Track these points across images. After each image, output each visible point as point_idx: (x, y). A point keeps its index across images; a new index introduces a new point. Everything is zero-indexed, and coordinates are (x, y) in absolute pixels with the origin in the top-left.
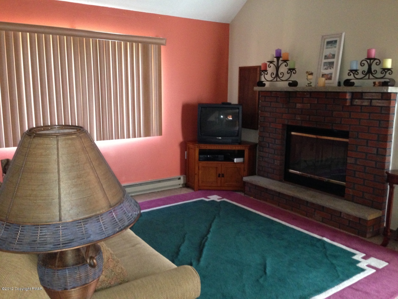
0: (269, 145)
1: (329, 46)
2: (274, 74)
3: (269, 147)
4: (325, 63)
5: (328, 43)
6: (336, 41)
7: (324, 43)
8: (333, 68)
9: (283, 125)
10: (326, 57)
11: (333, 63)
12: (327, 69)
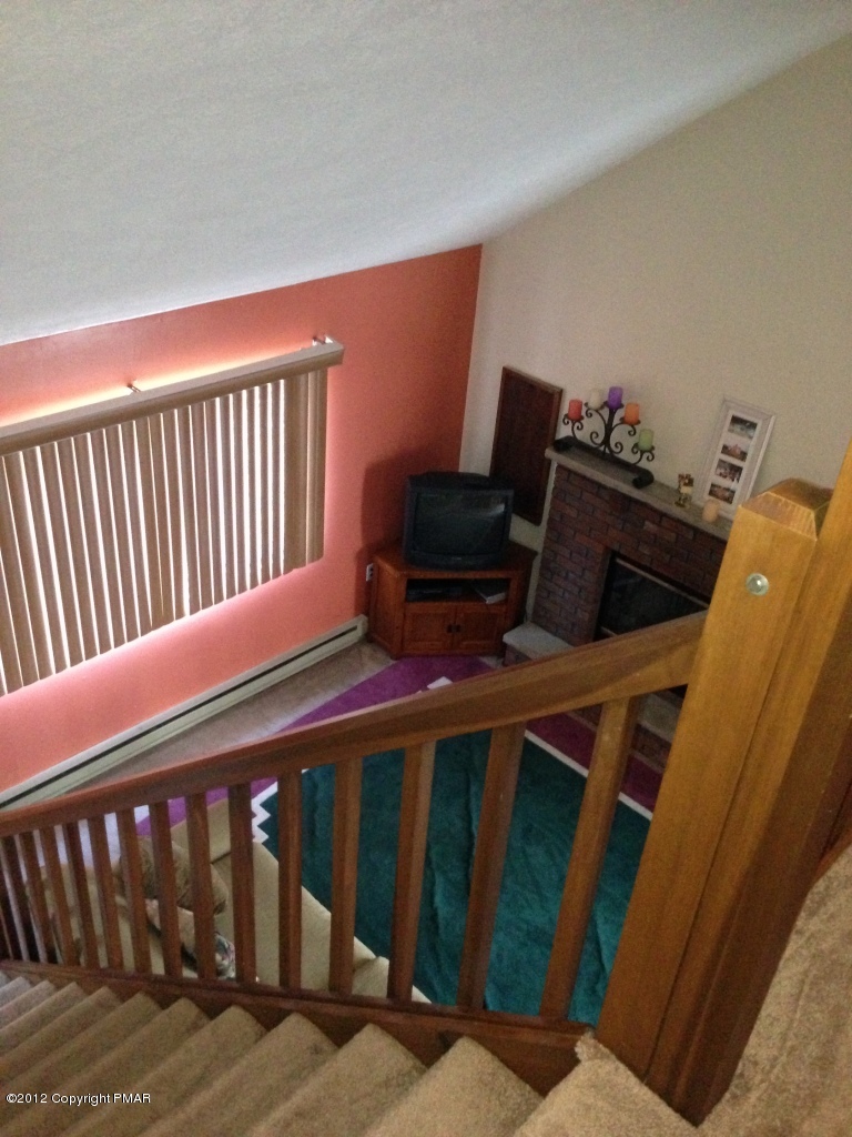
0: (567, 574)
1: (738, 428)
2: (597, 435)
3: (566, 578)
4: (721, 461)
5: (735, 420)
6: (753, 426)
7: (726, 417)
8: (738, 480)
9: (607, 548)
10: (725, 450)
11: (739, 470)
12: (725, 477)
